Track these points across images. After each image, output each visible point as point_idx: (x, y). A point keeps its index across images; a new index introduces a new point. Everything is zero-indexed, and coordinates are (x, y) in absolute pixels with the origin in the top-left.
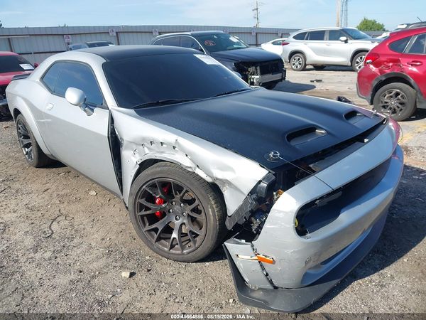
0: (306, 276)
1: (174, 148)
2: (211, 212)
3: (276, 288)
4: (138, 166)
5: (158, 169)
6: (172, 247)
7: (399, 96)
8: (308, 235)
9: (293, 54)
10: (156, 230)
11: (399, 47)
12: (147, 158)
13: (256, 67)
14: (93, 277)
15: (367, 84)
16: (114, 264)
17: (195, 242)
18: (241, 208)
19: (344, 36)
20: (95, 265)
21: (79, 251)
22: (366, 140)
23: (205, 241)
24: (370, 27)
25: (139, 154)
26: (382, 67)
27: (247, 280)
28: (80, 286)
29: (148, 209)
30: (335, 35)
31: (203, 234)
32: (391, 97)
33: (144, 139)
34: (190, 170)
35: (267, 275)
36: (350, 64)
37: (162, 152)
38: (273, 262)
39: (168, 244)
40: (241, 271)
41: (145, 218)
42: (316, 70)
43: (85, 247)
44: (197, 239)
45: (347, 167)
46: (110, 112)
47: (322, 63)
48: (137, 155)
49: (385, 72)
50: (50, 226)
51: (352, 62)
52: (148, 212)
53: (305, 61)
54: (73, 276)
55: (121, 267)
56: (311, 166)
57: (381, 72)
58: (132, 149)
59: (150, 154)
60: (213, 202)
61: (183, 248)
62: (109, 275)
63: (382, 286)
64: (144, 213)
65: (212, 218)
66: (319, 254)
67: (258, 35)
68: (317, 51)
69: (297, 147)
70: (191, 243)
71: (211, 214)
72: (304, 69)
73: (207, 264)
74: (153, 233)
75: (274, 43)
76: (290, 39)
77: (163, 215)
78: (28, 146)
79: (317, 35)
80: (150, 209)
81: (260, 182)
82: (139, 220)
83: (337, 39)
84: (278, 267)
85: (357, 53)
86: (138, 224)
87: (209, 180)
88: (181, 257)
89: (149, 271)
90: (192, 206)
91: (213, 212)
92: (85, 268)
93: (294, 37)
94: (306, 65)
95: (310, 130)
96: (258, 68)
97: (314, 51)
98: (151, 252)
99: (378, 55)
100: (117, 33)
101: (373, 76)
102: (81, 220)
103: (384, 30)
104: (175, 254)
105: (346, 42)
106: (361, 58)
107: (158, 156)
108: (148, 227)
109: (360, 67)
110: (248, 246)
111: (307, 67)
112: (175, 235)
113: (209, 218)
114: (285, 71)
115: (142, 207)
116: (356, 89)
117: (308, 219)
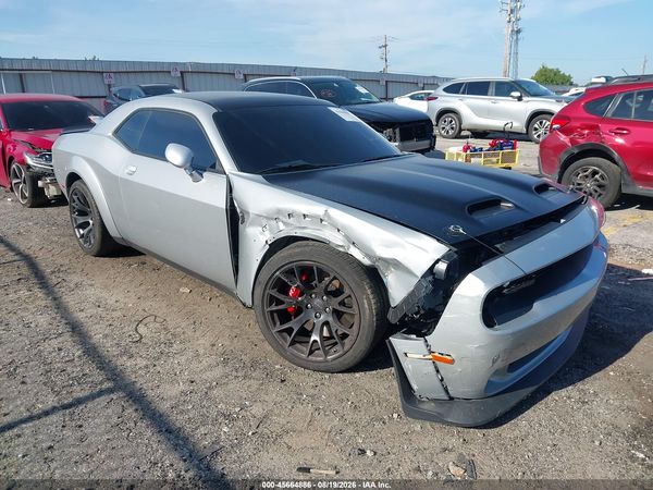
0: (489, 384)
1: (322, 220)
2: (366, 304)
3: (451, 399)
4: (268, 247)
5: (297, 250)
6: (311, 352)
7: (597, 176)
8: (497, 327)
9: (443, 113)
10: (289, 331)
11: (598, 108)
12: (282, 235)
13: (394, 129)
14: (210, 388)
15: (553, 158)
16: (234, 373)
17: (343, 345)
18: (411, 295)
19: (517, 90)
20: (209, 375)
21: (183, 359)
22: (562, 221)
23: (358, 342)
24: (552, 80)
25: (270, 231)
26: (574, 135)
27: (415, 387)
28: (195, 398)
29: (280, 302)
30: (504, 89)
31: (355, 334)
32: (587, 176)
33: (279, 211)
34: (341, 249)
35: (442, 380)
36: (524, 131)
37: (304, 228)
38: (452, 362)
39: (306, 349)
40: (409, 374)
41: (275, 315)
42: (476, 138)
43: (190, 354)
44: (346, 341)
45: (543, 249)
46: (228, 177)
47: (485, 129)
48: (267, 233)
49: (578, 143)
50: (136, 329)
51: (527, 127)
52: (280, 307)
53: (460, 124)
54: (182, 387)
55: (245, 377)
56: (498, 246)
57: (572, 141)
58: (261, 225)
59: (285, 230)
60: (369, 292)
61: (326, 353)
62: (231, 386)
63: (583, 402)
64: (274, 308)
65: (368, 311)
66: (510, 351)
67: (390, 84)
68: (477, 111)
69: (482, 221)
70: (338, 347)
71: (366, 306)
72: (458, 136)
73: (357, 375)
74: (285, 334)
75: (412, 98)
76: (440, 91)
77: (299, 311)
78: (84, 225)
79: (478, 88)
80: (282, 303)
81: (437, 262)
82: (268, 317)
83: (507, 94)
84: (457, 368)
85: (536, 115)
86: (267, 324)
87: (367, 262)
88: (323, 364)
89: (282, 381)
90: (340, 298)
91: (370, 304)
92: (196, 377)
93: (445, 90)
94: (461, 130)
95: (494, 203)
96: (397, 131)
97: (472, 110)
98: (281, 360)
99: (569, 119)
100: (182, 73)
101: (561, 147)
102: (177, 322)
103: (571, 84)
104: (316, 362)
105: (520, 99)
106: (541, 123)
107: (299, 233)
108: (279, 327)
109: (539, 136)
110: (421, 342)
111: (463, 133)
112: (315, 337)
113: (364, 312)
114: (435, 137)
115: (272, 299)
116: (537, 167)
117: (496, 308)
